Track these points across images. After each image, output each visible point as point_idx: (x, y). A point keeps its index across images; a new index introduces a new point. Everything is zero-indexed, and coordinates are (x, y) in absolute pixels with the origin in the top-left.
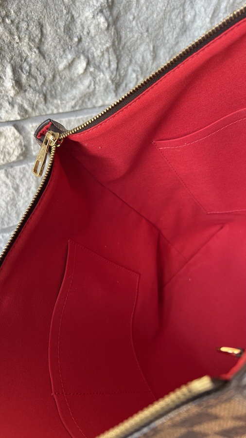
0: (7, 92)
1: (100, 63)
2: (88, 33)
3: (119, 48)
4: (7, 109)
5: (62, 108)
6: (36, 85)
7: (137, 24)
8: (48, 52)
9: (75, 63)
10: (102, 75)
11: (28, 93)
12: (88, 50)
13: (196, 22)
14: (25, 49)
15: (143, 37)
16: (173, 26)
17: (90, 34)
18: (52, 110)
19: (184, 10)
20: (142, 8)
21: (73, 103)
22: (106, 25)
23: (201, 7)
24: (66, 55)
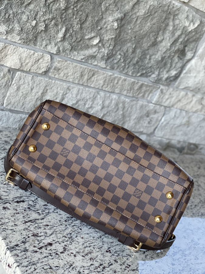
0: (57, 38)
1: (106, 44)
2: (106, 27)
3: (118, 40)
4: (52, 46)
5: (76, 57)
6: (71, 41)
7: (131, 32)
8: (84, 28)
9: (93, 39)
10: (103, 50)
11: (66, 43)
12: (102, 35)
13: (162, 43)
14: (75, 23)
15: (131, 40)
16: (149, 40)
17: (107, 28)
18: (71, 56)
19: (158, 34)
20: (136, 25)
21: (83, 57)
22: (117, 27)
23: (168, 36)
24: (91, 33)
